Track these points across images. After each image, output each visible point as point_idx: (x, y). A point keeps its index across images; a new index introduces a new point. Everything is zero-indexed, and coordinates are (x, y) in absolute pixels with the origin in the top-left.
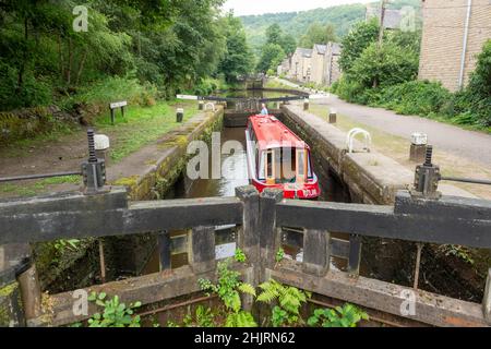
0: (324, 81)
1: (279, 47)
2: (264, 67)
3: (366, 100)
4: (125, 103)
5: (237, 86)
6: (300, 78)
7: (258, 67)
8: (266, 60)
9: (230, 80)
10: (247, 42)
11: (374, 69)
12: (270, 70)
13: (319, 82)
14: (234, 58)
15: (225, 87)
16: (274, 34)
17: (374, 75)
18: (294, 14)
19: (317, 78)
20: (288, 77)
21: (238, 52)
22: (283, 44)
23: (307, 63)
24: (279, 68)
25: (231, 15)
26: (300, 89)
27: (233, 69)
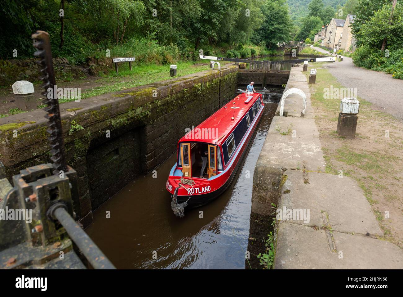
1: (319, 19)
2: (303, 36)
3: (371, 63)
4: (133, 59)
5: (276, 52)
6: (332, 45)
7: (299, 37)
8: (305, 31)
9: (271, 46)
10: (288, 15)
11: (383, 32)
12: (308, 39)
13: (347, 49)
14: (275, 29)
15: (265, 52)
16: (315, 8)
17: (382, 38)
20: (322, 44)
21: (279, 23)
22: (322, 17)
23: (339, 32)
24: (316, 37)
27: (274, 38)
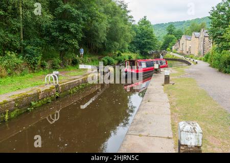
0: (199, 54)
1: (174, 36)
2: (165, 47)
6: (185, 52)
7: (162, 47)
8: (166, 43)
9: (144, 54)
12: (168, 49)
13: (196, 54)
14: (145, 42)
16: (171, 30)
18: (184, 22)
19: (195, 52)
20: (178, 52)
21: (148, 39)
23: (189, 44)
24: (173, 47)
25: (145, 20)
26: (184, 59)
27: (145, 48)
